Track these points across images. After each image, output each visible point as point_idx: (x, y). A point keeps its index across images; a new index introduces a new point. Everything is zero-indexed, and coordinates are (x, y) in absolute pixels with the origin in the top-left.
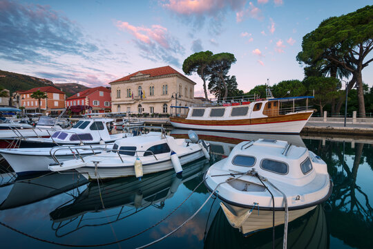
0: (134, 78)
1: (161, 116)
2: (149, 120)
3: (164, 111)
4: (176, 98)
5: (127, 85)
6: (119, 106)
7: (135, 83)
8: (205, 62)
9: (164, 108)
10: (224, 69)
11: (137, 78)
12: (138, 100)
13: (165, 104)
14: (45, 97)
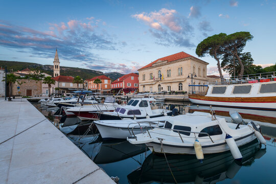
0: (155, 65)
1: (177, 93)
2: (167, 97)
3: (180, 89)
4: (192, 78)
5: (150, 71)
6: (144, 86)
7: (156, 68)
8: (218, 44)
9: (180, 87)
10: (238, 47)
11: (157, 64)
12: (158, 81)
13: (180, 83)
14: (101, 82)
